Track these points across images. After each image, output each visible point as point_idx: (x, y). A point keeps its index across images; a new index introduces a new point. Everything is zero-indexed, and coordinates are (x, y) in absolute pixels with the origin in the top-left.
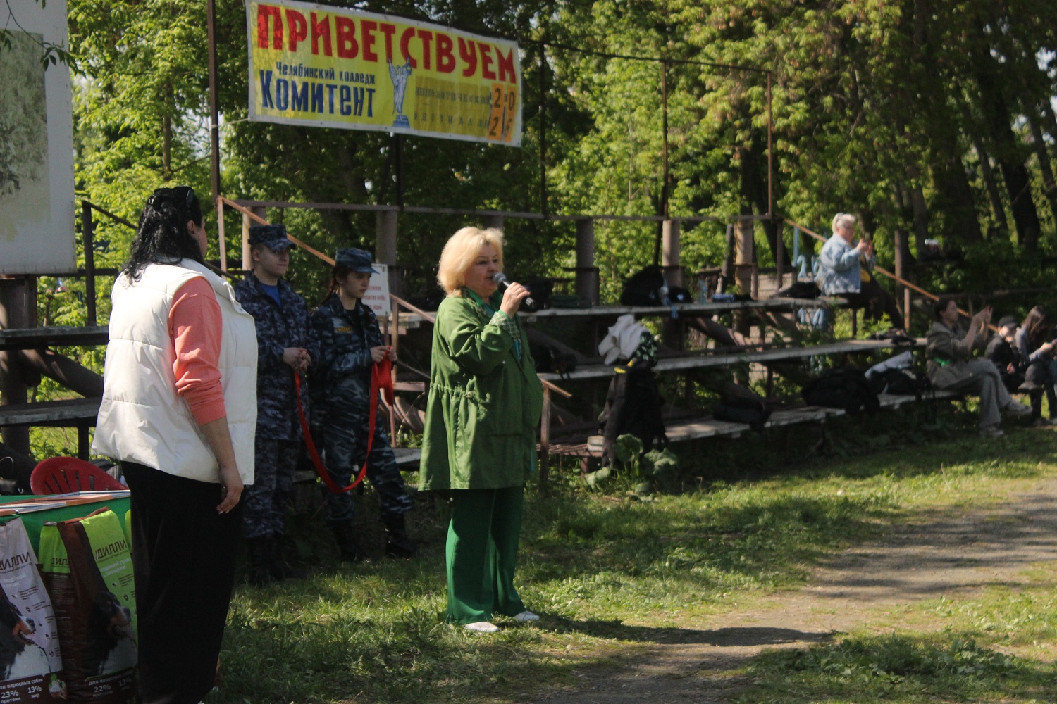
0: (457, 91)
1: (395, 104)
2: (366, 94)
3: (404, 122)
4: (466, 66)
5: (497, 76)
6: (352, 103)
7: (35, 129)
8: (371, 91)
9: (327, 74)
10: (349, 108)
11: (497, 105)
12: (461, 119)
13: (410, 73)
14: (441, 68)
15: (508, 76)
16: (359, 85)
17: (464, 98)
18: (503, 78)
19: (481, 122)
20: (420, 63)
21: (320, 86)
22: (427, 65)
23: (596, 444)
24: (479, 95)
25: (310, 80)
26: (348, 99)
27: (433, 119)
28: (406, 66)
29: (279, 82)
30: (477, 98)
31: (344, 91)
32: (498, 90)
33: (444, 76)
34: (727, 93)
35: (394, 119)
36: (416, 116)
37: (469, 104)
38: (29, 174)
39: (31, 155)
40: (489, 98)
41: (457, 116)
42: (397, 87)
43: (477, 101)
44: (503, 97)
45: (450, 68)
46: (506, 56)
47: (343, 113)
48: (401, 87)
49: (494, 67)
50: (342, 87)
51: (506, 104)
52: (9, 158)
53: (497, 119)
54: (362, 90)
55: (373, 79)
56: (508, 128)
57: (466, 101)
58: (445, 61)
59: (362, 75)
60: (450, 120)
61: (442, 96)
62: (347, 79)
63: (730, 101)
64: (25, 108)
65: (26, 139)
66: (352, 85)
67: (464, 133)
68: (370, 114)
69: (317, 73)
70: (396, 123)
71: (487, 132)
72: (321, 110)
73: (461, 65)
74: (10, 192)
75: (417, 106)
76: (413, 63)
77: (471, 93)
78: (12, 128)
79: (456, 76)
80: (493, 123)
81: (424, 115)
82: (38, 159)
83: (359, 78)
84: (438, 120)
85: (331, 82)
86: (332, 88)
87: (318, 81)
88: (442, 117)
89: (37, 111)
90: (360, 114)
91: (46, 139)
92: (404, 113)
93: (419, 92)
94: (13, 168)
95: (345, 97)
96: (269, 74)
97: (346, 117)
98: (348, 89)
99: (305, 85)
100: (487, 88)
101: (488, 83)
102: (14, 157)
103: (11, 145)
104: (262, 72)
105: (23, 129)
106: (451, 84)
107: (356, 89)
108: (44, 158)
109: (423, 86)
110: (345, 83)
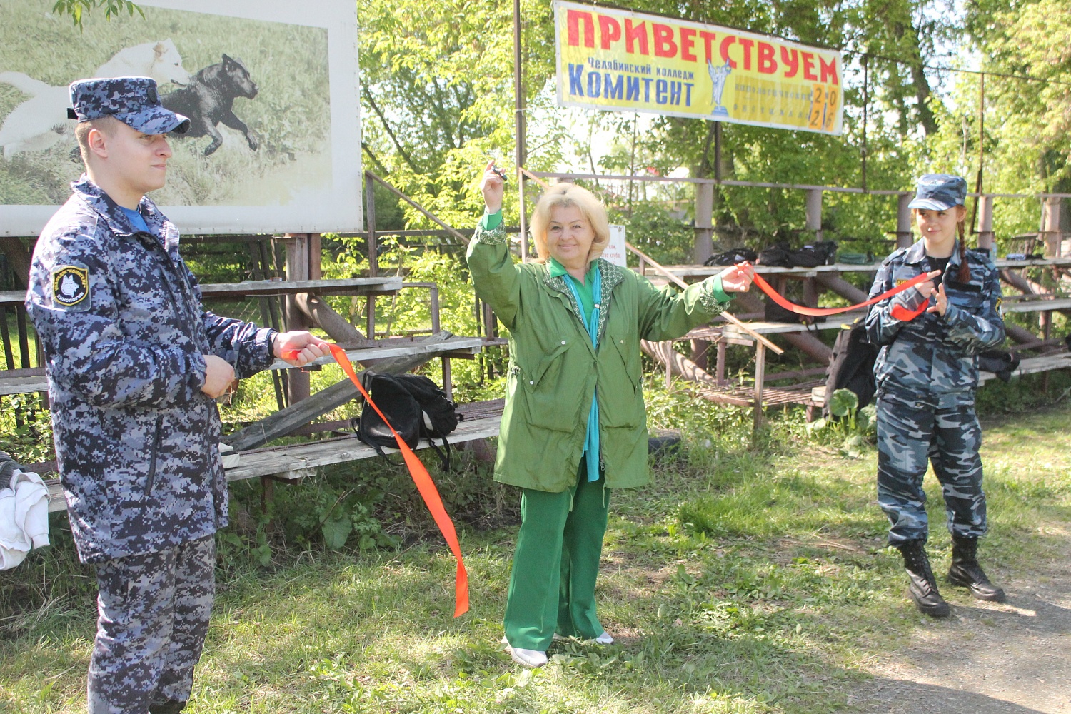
0: (778, 88)
1: (713, 97)
2: (684, 88)
3: (724, 112)
4: (788, 69)
5: (819, 78)
6: (669, 95)
7: (316, 109)
8: (689, 86)
9: (643, 69)
10: (665, 98)
11: (817, 101)
12: (782, 111)
13: (729, 72)
14: (761, 69)
15: (830, 78)
16: (676, 80)
17: (785, 94)
18: (824, 79)
19: (801, 115)
20: (741, 64)
21: (636, 80)
22: (747, 65)
23: (819, 395)
24: (800, 92)
25: (625, 74)
26: (665, 90)
27: (753, 109)
28: (725, 66)
29: (590, 75)
30: (797, 95)
31: (661, 84)
32: (819, 89)
33: (766, 76)
34: (1062, 111)
35: (713, 108)
36: (736, 107)
37: (789, 100)
38: (307, 148)
39: (310, 132)
40: (809, 95)
41: (777, 109)
42: (715, 83)
43: (797, 97)
44: (823, 96)
45: (772, 69)
46: (828, 63)
47: (658, 101)
48: (720, 84)
49: (816, 71)
50: (658, 82)
51: (827, 101)
52: (283, 133)
53: (817, 112)
54: (680, 85)
55: (691, 76)
56: (829, 120)
57: (787, 96)
58: (767, 64)
59: (680, 72)
60: (771, 112)
61: (763, 92)
62: (664, 74)
63: (1063, 117)
64: (303, 92)
65: (303, 118)
66: (669, 80)
67: (784, 122)
68: (688, 103)
69: (633, 69)
70: (714, 112)
71: (808, 123)
72: (636, 99)
73: (782, 68)
74: (283, 162)
75: (737, 99)
76: (733, 64)
77: (791, 90)
78: (287, 108)
79: (778, 77)
80: (813, 115)
81: (744, 107)
82: (319, 135)
83: (677, 73)
84: (759, 110)
85: (648, 76)
86: (647, 82)
87: (633, 75)
88: (762, 109)
89: (319, 94)
90: (678, 103)
91: (329, 118)
92: (723, 104)
93: (737, 87)
94: (288, 143)
95: (661, 88)
96: (580, 68)
97: (662, 106)
98: (665, 83)
99: (620, 79)
100: (808, 87)
101: (810, 83)
102: (289, 132)
103: (286, 122)
104: (571, 67)
105: (301, 109)
106: (773, 83)
107: (673, 83)
108: (325, 134)
109: (743, 83)
110: (662, 77)
